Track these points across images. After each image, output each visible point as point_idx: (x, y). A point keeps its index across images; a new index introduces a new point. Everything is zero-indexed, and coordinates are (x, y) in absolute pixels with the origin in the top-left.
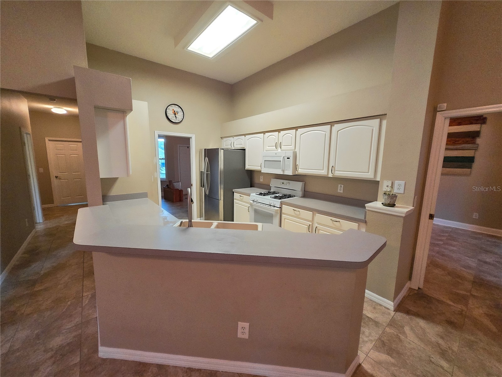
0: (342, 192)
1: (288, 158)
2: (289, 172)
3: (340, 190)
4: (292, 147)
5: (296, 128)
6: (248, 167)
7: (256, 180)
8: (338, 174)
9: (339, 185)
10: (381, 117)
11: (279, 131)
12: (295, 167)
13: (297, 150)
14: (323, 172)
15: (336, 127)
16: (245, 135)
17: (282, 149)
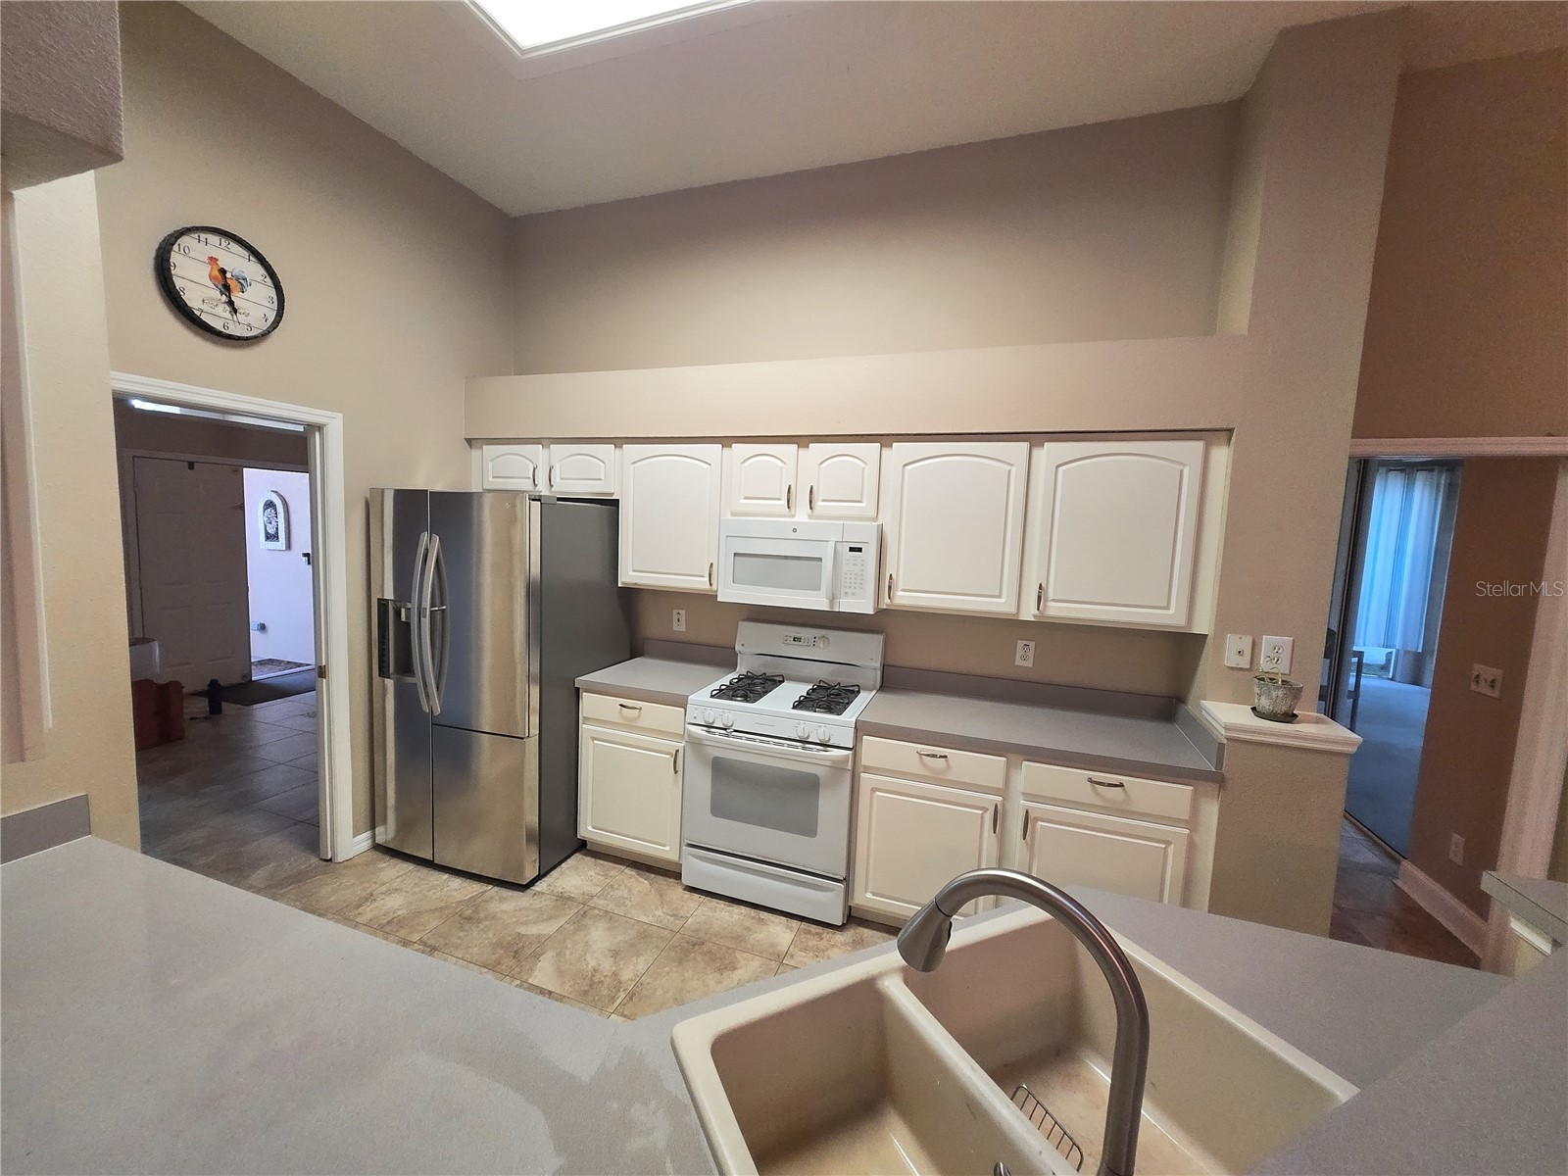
0: (1029, 663)
1: (851, 549)
2: (861, 603)
3: (1024, 658)
4: (866, 507)
5: (885, 440)
6: (627, 576)
7: (652, 626)
8: (1056, 610)
9: (1021, 644)
10: (1207, 435)
11: (802, 441)
12: (883, 582)
13: (886, 519)
14: (1001, 605)
15: (1049, 452)
16: (618, 442)
17: (817, 511)
